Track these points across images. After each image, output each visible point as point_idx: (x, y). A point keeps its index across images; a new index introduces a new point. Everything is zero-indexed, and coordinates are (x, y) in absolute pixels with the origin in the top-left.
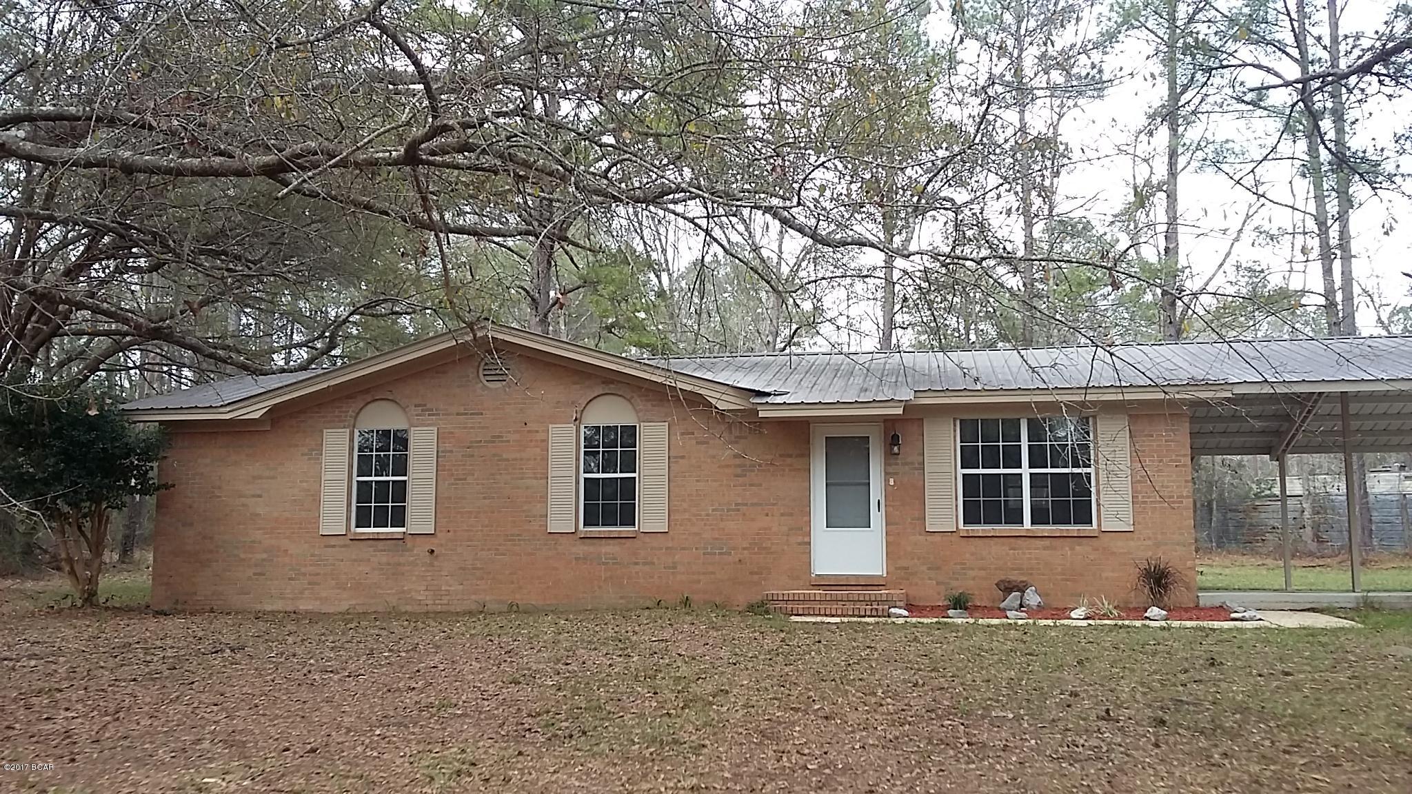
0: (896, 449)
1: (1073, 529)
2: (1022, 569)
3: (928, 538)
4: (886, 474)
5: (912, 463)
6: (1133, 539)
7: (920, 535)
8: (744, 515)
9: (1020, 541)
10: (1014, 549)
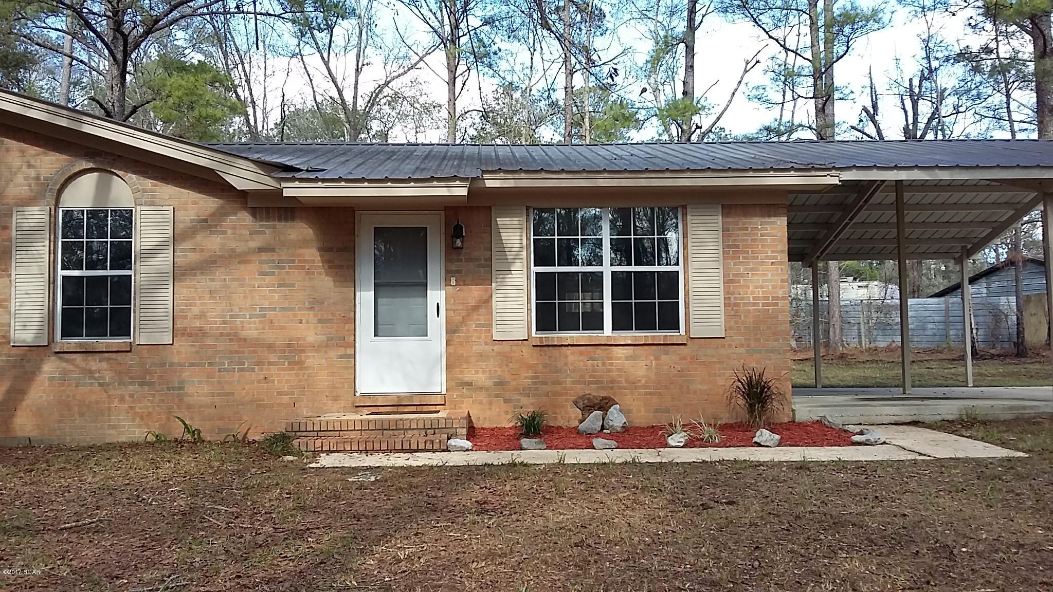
0: (458, 243)
1: (659, 335)
2: (602, 382)
3: (495, 348)
4: (448, 272)
5: (477, 260)
6: (723, 346)
7: (486, 344)
8: (271, 321)
9: (599, 350)
10: (593, 359)
